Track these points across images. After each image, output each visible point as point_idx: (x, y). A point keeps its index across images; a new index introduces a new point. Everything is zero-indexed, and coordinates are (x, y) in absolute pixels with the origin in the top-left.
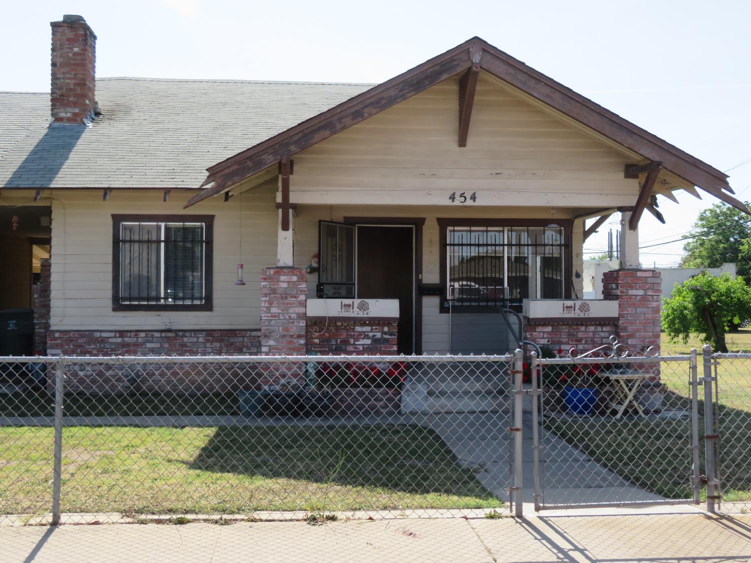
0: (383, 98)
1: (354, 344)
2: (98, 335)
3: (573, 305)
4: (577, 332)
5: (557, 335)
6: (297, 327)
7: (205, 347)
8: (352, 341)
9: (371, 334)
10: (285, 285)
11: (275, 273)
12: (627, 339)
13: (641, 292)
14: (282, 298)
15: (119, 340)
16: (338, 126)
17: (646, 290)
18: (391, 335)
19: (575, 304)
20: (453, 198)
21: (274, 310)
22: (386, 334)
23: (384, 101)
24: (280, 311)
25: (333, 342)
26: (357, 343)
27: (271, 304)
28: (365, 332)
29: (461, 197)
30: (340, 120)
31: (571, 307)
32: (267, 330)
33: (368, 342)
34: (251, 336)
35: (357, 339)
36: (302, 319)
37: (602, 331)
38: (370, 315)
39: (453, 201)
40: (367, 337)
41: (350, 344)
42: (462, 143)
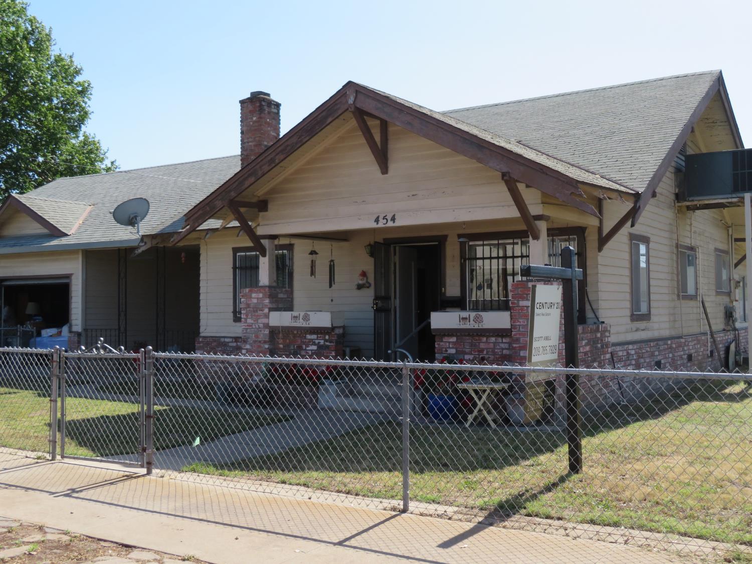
1: (305, 349)
2: (222, 340)
3: (468, 317)
4: (479, 343)
5: (461, 345)
6: (264, 334)
8: (304, 346)
9: (317, 341)
10: (255, 301)
11: (249, 291)
12: (520, 350)
14: (254, 312)
18: (330, 342)
19: (469, 315)
20: (377, 221)
21: (249, 321)
22: (327, 342)
24: (253, 322)
25: (292, 348)
26: (308, 349)
27: (247, 316)
28: (313, 340)
29: (384, 219)
31: (466, 319)
33: (315, 348)
35: (307, 346)
36: (267, 328)
37: (502, 342)
38: (311, 325)
39: (377, 224)
40: (314, 344)
41: (303, 349)
42: (384, 169)
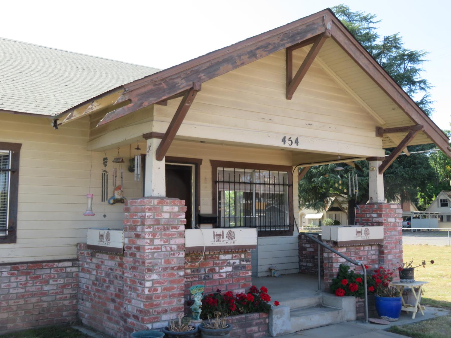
0: (269, 44)
1: (219, 272)
4: (359, 251)
5: (349, 254)
6: (177, 258)
7: (10, 282)
8: (217, 269)
9: (232, 262)
10: (166, 216)
11: (158, 203)
12: (388, 255)
13: (393, 220)
14: (164, 229)
16: (239, 63)
17: (395, 218)
18: (247, 261)
19: (362, 229)
20: (284, 140)
21: (157, 242)
22: (243, 261)
23: (271, 47)
24: (163, 243)
25: (202, 272)
26: (221, 271)
27: (154, 235)
28: (227, 260)
29: (289, 140)
30: (239, 56)
31: (360, 232)
32: (150, 263)
33: (230, 269)
34: (58, 267)
35: (221, 268)
36: (182, 251)
37: (372, 250)
38: (236, 244)
39: (284, 143)
40: (228, 264)
41: (216, 273)
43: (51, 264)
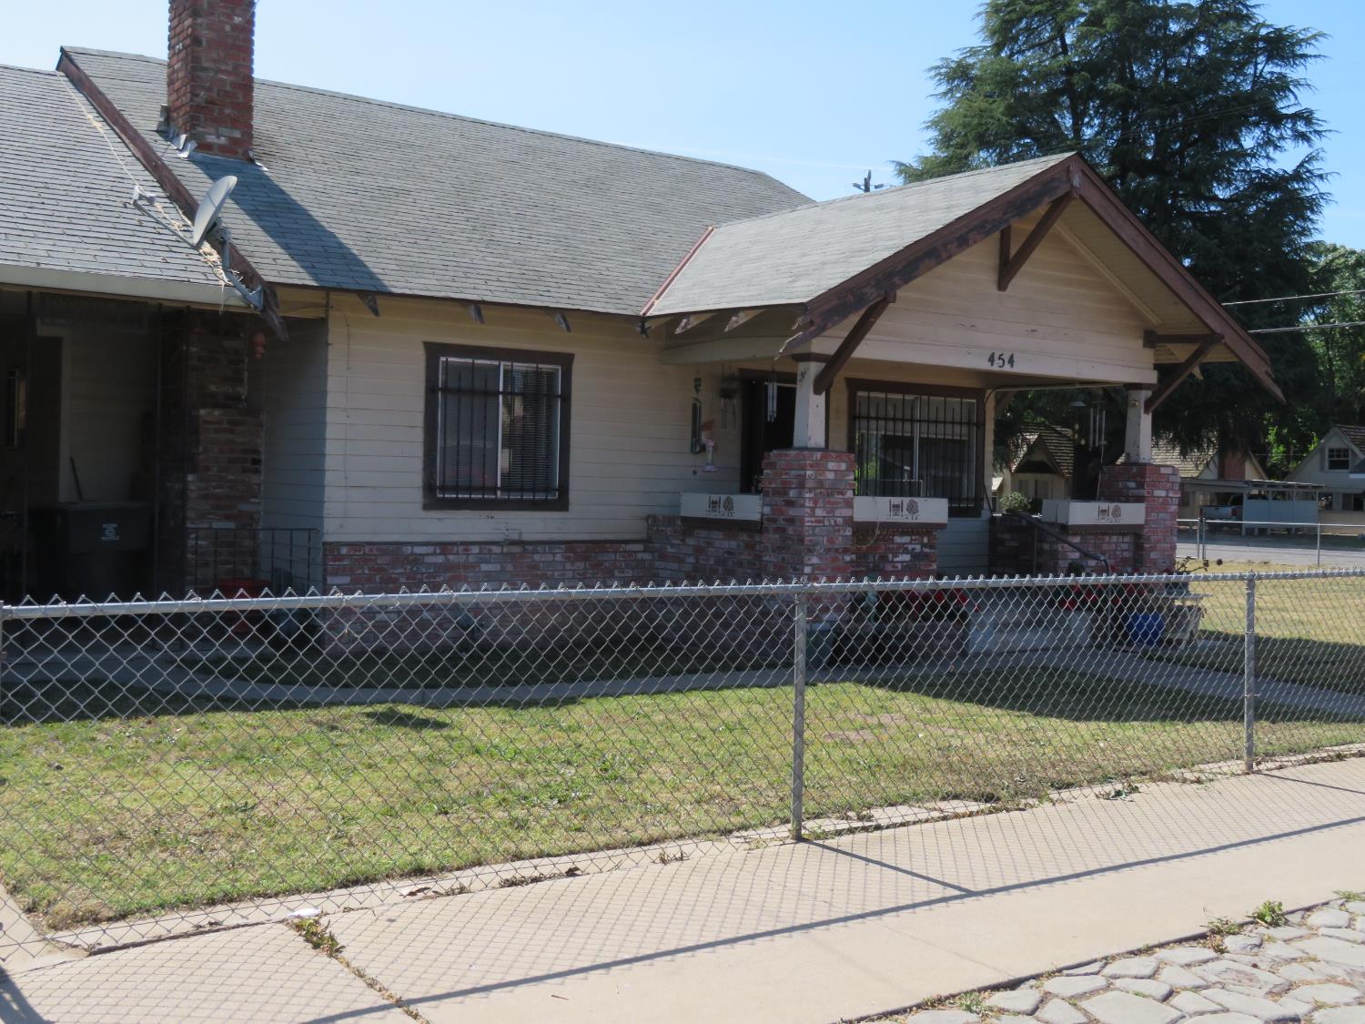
0: (987, 222)
1: (892, 561)
2: (408, 550)
4: (1103, 543)
6: (843, 536)
7: (564, 569)
8: (890, 556)
9: (910, 547)
10: (831, 476)
11: (823, 457)
12: (1150, 551)
13: (1163, 493)
14: (828, 495)
15: (440, 559)
16: (944, 255)
17: (1167, 491)
18: (931, 548)
20: (991, 360)
21: (819, 512)
22: (926, 547)
23: (988, 226)
24: (825, 514)
25: (871, 559)
26: (895, 560)
27: (816, 502)
28: (904, 544)
29: (999, 359)
30: (945, 245)
32: (810, 541)
33: (907, 557)
34: (625, 551)
35: (896, 555)
36: (849, 526)
37: (1123, 542)
38: (919, 521)
39: (992, 364)
40: (906, 551)
41: (889, 562)
42: (1002, 285)
43: (616, 546)
